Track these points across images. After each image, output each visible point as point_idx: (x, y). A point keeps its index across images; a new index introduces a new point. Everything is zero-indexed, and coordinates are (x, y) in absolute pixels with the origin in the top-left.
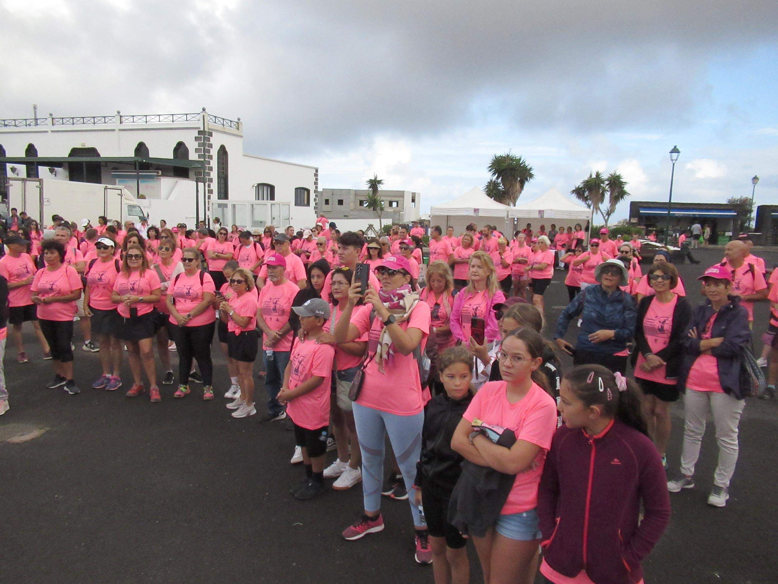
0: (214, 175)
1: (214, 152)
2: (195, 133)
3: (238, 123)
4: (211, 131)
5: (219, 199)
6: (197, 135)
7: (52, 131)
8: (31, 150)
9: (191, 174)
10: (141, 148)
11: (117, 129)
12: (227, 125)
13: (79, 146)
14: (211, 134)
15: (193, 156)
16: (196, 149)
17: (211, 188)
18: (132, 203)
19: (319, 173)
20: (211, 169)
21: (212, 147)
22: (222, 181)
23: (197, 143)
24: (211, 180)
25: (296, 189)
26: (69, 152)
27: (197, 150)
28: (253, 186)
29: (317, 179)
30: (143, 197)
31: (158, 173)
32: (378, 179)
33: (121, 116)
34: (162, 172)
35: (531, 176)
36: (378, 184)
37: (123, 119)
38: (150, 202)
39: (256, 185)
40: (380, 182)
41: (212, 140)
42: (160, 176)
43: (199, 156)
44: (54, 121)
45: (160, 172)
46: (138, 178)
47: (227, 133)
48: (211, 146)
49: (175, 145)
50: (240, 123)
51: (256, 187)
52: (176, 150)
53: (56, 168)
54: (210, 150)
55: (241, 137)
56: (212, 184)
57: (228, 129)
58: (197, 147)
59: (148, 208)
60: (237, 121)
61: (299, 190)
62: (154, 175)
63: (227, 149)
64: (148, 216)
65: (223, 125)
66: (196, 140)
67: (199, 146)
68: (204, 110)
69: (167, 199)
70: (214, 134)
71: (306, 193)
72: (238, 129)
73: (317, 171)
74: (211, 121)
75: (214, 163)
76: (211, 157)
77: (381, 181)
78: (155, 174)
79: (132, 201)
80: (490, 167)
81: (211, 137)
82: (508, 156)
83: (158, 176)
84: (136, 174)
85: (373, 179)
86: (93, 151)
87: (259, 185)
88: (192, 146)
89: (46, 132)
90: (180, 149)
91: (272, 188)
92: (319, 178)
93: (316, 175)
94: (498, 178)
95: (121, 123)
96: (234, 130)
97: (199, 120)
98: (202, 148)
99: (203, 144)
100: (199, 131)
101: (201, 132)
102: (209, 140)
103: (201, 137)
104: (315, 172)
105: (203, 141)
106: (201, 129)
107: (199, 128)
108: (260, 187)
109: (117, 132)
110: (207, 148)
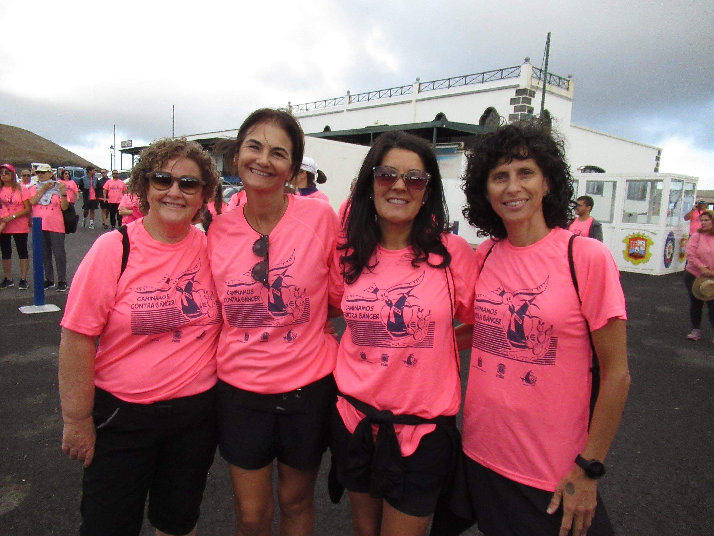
2: (512, 94)
3: (568, 81)
4: (534, 90)
6: (514, 96)
7: (348, 110)
10: (440, 120)
11: (414, 100)
12: (554, 83)
13: (372, 124)
16: (510, 115)
19: (662, 157)
21: (532, 112)
23: (513, 107)
27: (512, 117)
28: (579, 169)
29: (658, 165)
31: (459, 145)
33: (420, 84)
34: (465, 145)
37: (422, 87)
39: (583, 168)
41: (533, 102)
42: (460, 150)
44: (351, 99)
45: (463, 144)
47: (554, 93)
48: (531, 110)
49: (482, 113)
50: (570, 82)
52: (483, 119)
55: (570, 100)
58: (512, 112)
62: (454, 148)
63: (552, 117)
65: (550, 83)
66: (511, 103)
67: (515, 111)
68: (527, 60)
70: (536, 93)
72: (568, 89)
73: (659, 153)
74: (534, 75)
78: (457, 146)
81: (532, 98)
88: (505, 111)
89: (342, 111)
90: (489, 117)
92: (661, 162)
93: (658, 159)
95: (419, 92)
97: (519, 76)
98: (520, 113)
99: (522, 108)
100: (517, 91)
101: (519, 92)
102: (529, 101)
103: (519, 98)
104: (656, 154)
105: (523, 102)
106: (521, 88)
107: (518, 86)
108: (586, 170)
109: (414, 103)
110: (526, 113)
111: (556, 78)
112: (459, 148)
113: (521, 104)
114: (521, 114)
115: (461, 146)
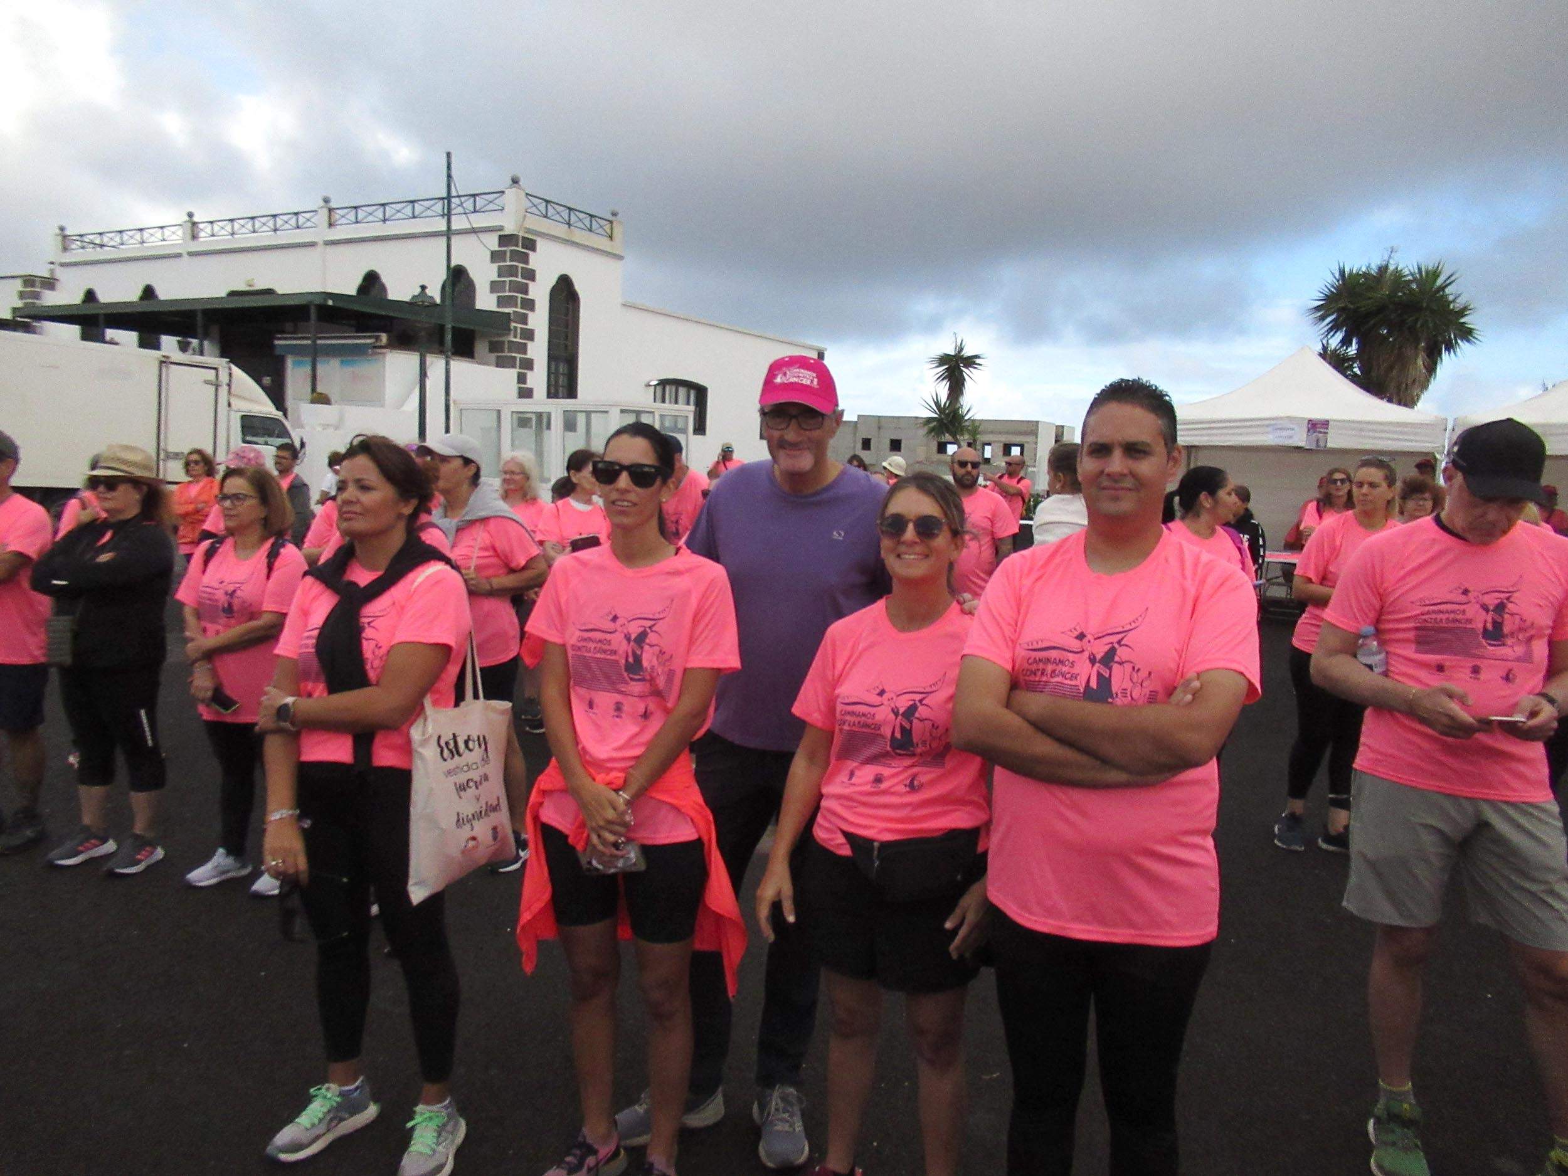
0: (538, 351)
1: (540, 292)
2: (492, 242)
3: (611, 222)
4: (530, 237)
5: (551, 395)
6: (496, 248)
7: (190, 254)
9: (481, 347)
10: (372, 282)
11: (322, 242)
12: (580, 224)
13: (241, 286)
14: (531, 245)
15: (486, 301)
16: (492, 282)
17: (529, 385)
18: (255, 409)
20: (529, 335)
21: (533, 278)
22: (563, 368)
23: (495, 266)
24: (528, 364)
27: (495, 287)
28: (648, 385)
30: (323, 400)
31: (378, 338)
32: (967, 352)
33: (330, 210)
34: (389, 339)
35: (1467, 334)
36: (966, 366)
37: (335, 216)
38: (341, 413)
39: (656, 382)
40: (970, 362)
41: (535, 261)
42: (382, 348)
43: (501, 301)
45: (384, 337)
46: (315, 353)
47: (577, 243)
48: (531, 275)
49: (445, 275)
50: (615, 224)
51: (655, 386)
53: (193, 342)
54: (527, 285)
55: (618, 257)
56: (529, 374)
57: (580, 233)
58: (495, 278)
59: (336, 428)
60: (611, 218)
62: (368, 344)
63: (578, 287)
65: (569, 224)
66: (492, 260)
67: (499, 276)
68: (515, 181)
69: (400, 406)
70: (540, 244)
72: (611, 237)
74: (534, 210)
75: (539, 321)
76: (530, 305)
77: (974, 357)
78: (372, 341)
80: (1318, 309)
81: (531, 253)
82: (1383, 269)
83: (375, 347)
85: (951, 351)
87: (663, 383)
88: (485, 275)
89: (179, 255)
90: (457, 284)
91: (700, 394)
94: (1346, 342)
95: (331, 225)
96: (597, 240)
97: (503, 209)
98: (508, 279)
99: (512, 271)
100: (500, 237)
101: (505, 240)
102: (525, 259)
103: (505, 252)
105: (511, 261)
106: (506, 232)
107: (501, 228)
108: (668, 388)
109: (320, 249)
110: (519, 279)
111: (581, 216)
112: (378, 344)
113: (508, 263)
114: (510, 281)
115: (381, 340)
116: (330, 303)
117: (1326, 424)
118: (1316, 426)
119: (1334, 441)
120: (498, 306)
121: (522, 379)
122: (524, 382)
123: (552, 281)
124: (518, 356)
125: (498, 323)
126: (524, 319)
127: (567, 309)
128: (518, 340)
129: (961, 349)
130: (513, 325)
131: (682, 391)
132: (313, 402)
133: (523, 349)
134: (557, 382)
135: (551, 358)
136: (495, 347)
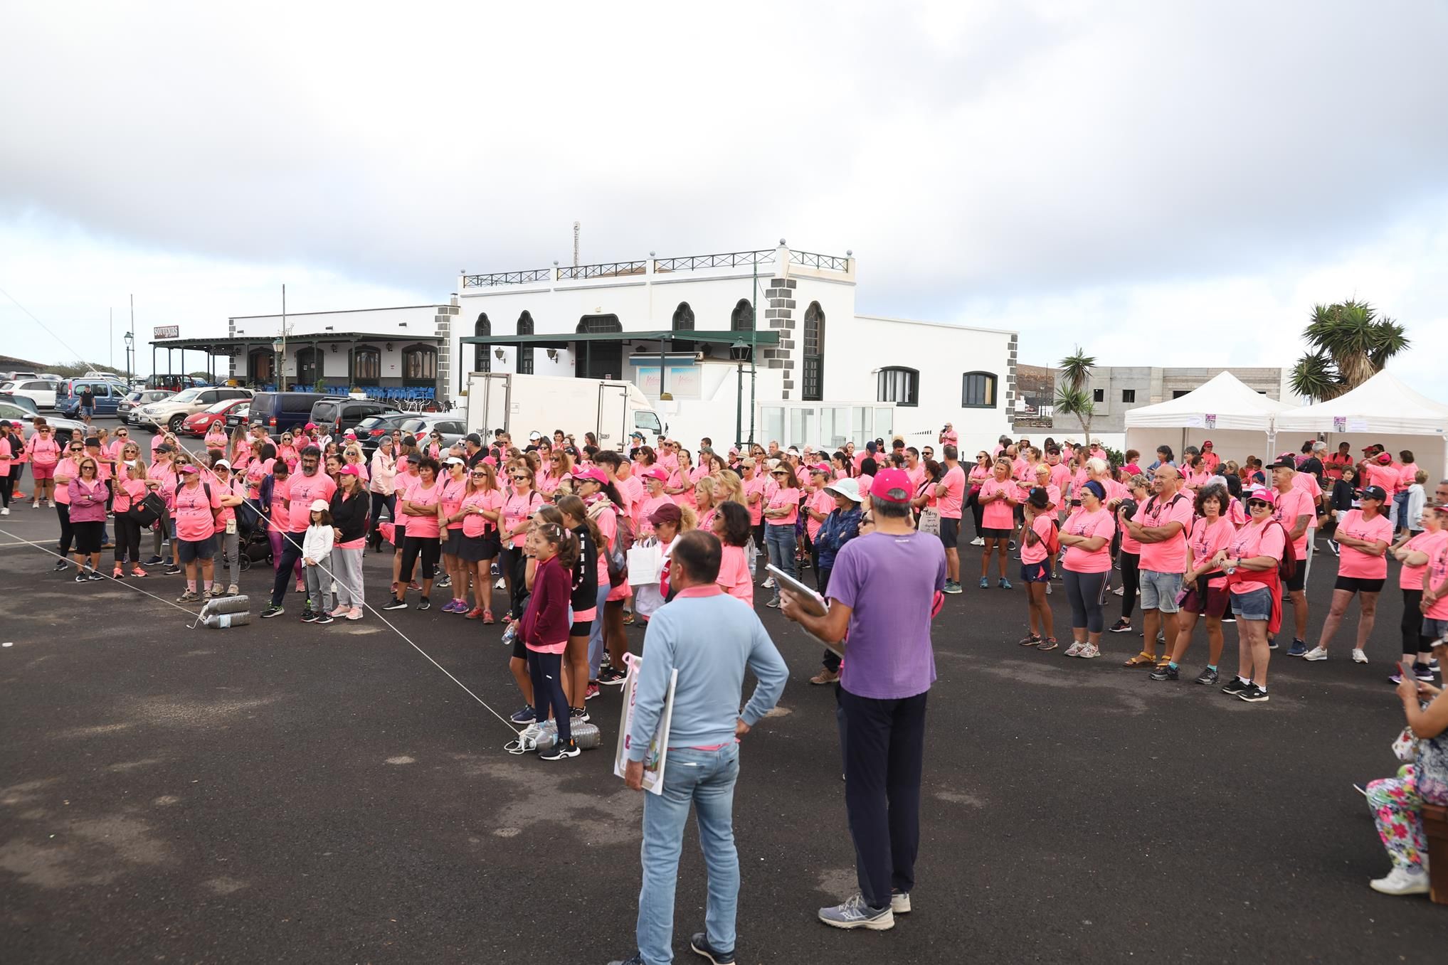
0: (797, 355)
1: (798, 315)
2: (767, 284)
3: (847, 260)
4: (793, 279)
5: (805, 398)
6: (770, 288)
7: (556, 290)
8: (525, 322)
9: (758, 354)
10: (683, 314)
11: (648, 282)
12: (825, 265)
13: (592, 312)
14: (793, 284)
15: (762, 324)
16: (767, 311)
17: (791, 378)
18: (642, 408)
19: (1019, 343)
20: (791, 345)
21: (794, 307)
22: (813, 366)
23: (769, 301)
24: (790, 365)
25: (967, 376)
26: (577, 322)
27: (768, 313)
28: (874, 372)
29: (1014, 355)
30: (668, 397)
31: (697, 355)
32: (1085, 356)
33: (656, 261)
34: (705, 355)
36: (1085, 366)
37: (660, 264)
38: (679, 404)
39: (879, 370)
40: (1088, 362)
41: (796, 294)
42: (700, 361)
43: (773, 324)
44: (560, 274)
45: (701, 354)
46: (663, 364)
47: (824, 279)
48: (792, 305)
49: (734, 305)
50: (850, 260)
52: (736, 313)
53: (558, 350)
54: (790, 311)
55: (853, 284)
56: (791, 371)
57: (826, 272)
58: (769, 308)
59: (676, 415)
60: (846, 256)
61: (973, 377)
62: (691, 359)
63: (824, 308)
64: (667, 428)
65: (818, 266)
66: (767, 296)
67: (772, 307)
68: (782, 243)
69: (711, 398)
70: (799, 283)
71: (989, 382)
72: (847, 271)
73: (1014, 338)
74: (795, 260)
75: (798, 335)
76: (792, 324)
77: (1090, 359)
78: (694, 357)
79: (643, 404)
80: (1309, 329)
81: (793, 290)
82: (1350, 304)
83: (696, 361)
84: (660, 357)
85: (1074, 356)
86: (611, 321)
87: (885, 370)
88: (762, 306)
89: (549, 291)
90: (743, 312)
91: (913, 376)
92: (1019, 351)
93: (1012, 346)
94: (1323, 350)
95: (655, 271)
96: (839, 274)
97: (774, 261)
98: (777, 309)
100: (772, 280)
101: (776, 282)
102: (789, 294)
103: (775, 290)
104: (1009, 341)
105: (780, 296)
106: (777, 277)
107: (774, 275)
108: (888, 373)
109: (648, 287)
110: (785, 308)
111: (826, 259)
112: (697, 359)
113: (778, 298)
114: (779, 311)
115: (699, 356)
116: (673, 337)
117: (1214, 416)
118: (1210, 418)
119: (1219, 425)
120: (771, 327)
121: (786, 375)
122: (788, 378)
123: (807, 307)
124: (784, 359)
125: (770, 339)
126: (788, 335)
127: (817, 324)
128: (784, 349)
129: (1081, 354)
130: (780, 339)
131: (899, 375)
132: (662, 399)
133: (787, 354)
134: (809, 374)
135: (806, 359)
136: (768, 354)
